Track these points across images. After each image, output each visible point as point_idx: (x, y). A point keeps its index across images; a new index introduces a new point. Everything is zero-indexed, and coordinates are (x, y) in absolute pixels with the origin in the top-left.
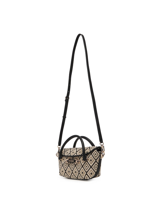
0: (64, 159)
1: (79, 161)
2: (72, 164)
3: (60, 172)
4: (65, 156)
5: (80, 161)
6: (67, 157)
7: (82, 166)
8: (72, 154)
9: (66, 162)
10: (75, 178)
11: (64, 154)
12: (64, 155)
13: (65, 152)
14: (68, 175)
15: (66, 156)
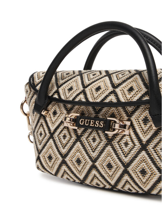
0: (55, 113)
1: (128, 123)
2: (94, 134)
3: (38, 159)
4: (60, 100)
5: (132, 125)
6: (69, 106)
7: (144, 147)
8: (94, 97)
9: (66, 124)
10: (102, 186)
11: (57, 92)
12: (56, 96)
13: (58, 87)
14: (72, 172)
15: (65, 102)
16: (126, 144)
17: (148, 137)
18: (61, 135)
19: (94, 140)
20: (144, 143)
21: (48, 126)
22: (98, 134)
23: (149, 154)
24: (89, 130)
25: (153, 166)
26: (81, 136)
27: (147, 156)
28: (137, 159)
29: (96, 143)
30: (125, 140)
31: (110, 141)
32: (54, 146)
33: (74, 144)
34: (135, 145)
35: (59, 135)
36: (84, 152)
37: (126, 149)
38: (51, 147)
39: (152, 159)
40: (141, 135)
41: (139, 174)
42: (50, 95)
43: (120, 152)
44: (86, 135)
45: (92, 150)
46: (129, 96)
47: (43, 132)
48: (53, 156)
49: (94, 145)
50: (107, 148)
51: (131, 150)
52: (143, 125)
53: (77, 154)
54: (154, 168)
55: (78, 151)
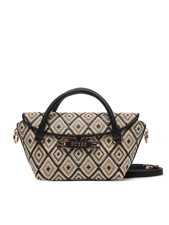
16: (99, 154)
17: (111, 149)
18: (56, 154)
19: (79, 154)
20: (109, 152)
21: (44, 149)
22: (81, 150)
23: (112, 158)
24: (75, 149)
25: (114, 164)
26: (70, 152)
27: (111, 159)
28: (106, 161)
29: (80, 156)
30: (98, 152)
31: (89, 154)
32: (51, 161)
33: (66, 158)
34: (104, 154)
35: (54, 154)
36: (72, 161)
37: (99, 157)
38: (49, 162)
39: (114, 160)
40: (107, 149)
41: (107, 169)
42: (45, 130)
43: (95, 158)
44: (73, 152)
45: (77, 160)
46: (99, 130)
47: (41, 153)
48: (50, 167)
49: (79, 157)
50: (87, 158)
51: (102, 157)
52: (107, 143)
53: (67, 164)
54: (115, 164)
55: (68, 161)
